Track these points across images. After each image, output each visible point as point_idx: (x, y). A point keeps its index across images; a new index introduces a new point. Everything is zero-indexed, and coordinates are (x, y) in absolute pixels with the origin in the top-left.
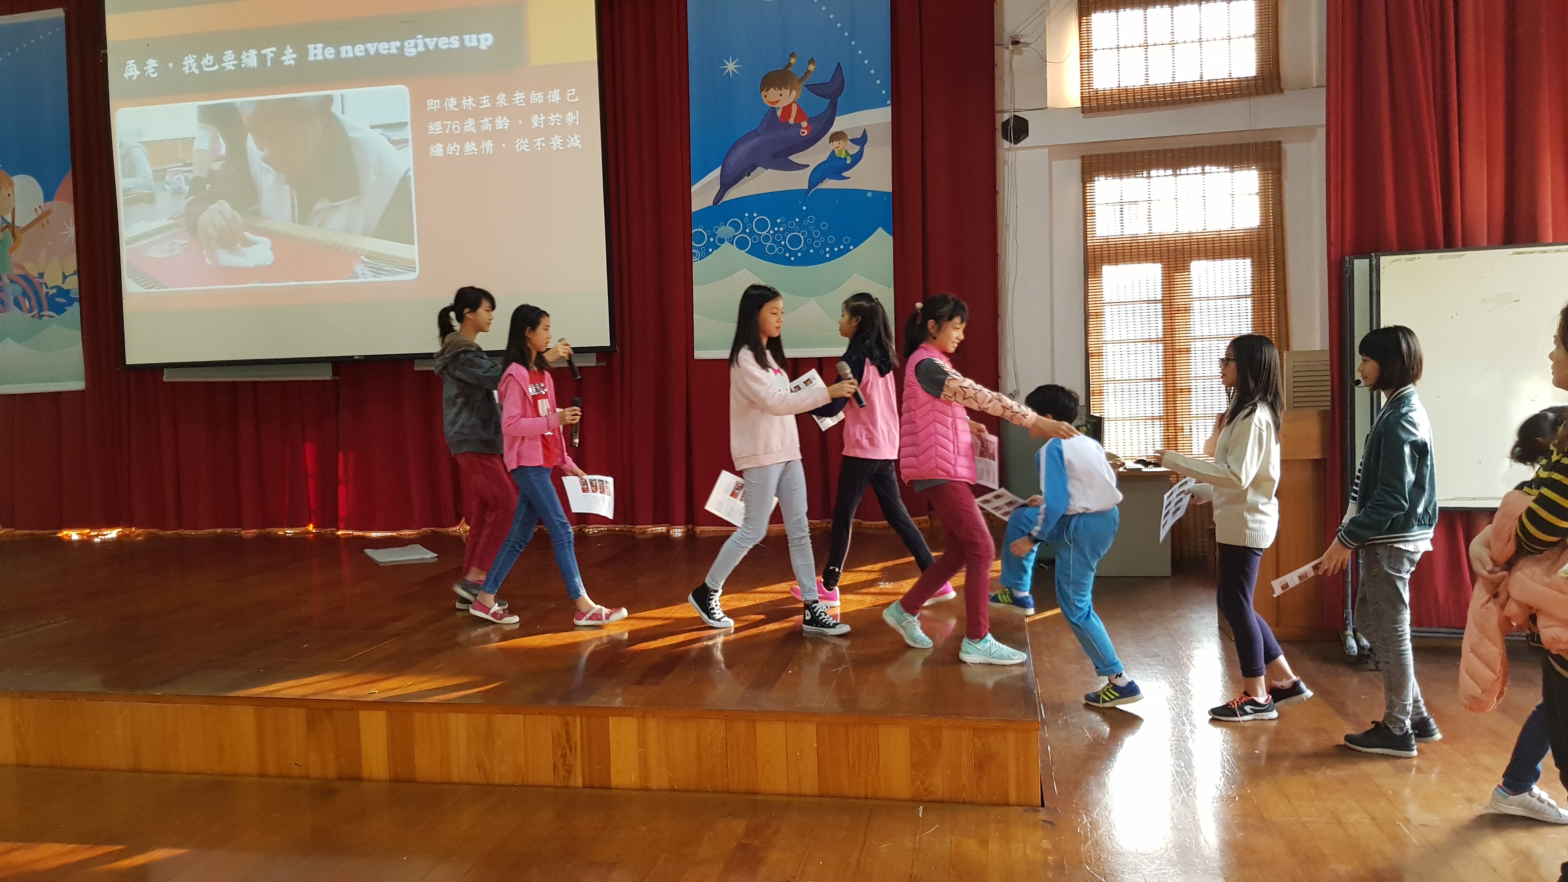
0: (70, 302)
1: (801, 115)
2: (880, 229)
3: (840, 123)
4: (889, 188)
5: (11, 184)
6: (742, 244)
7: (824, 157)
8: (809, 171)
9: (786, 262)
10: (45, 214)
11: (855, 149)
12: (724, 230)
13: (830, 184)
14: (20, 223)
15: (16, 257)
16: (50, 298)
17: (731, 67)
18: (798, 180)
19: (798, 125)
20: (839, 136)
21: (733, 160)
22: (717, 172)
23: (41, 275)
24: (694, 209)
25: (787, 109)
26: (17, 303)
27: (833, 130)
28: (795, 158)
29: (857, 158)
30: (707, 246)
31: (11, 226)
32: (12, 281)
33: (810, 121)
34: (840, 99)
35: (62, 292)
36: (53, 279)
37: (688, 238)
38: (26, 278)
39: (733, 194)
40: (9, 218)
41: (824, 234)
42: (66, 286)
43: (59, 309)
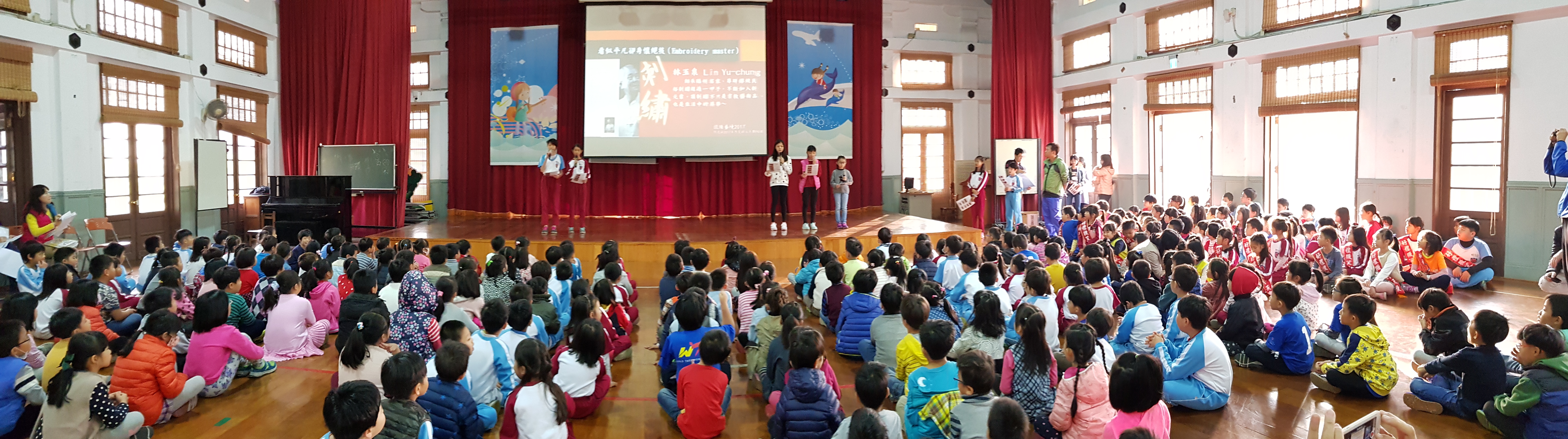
0: (552, 133)
1: (824, 83)
2: (848, 120)
3: (836, 87)
4: (851, 107)
5: (529, 89)
6: (804, 122)
7: (831, 97)
8: (826, 100)
9: (818, 129)
10: (544, 100)
11: (841, 95)
12: (799, 118)
13: (832, 105)
14: (531, 103)
15: (528, 116)
16: (543, 131)
17: (802, 65)
18: (823, 103)
19: (823, 86)
20: (835, 90)
21: (802, 95)
22: (796, 99)
23: (540, 122)
24: (789, 110)
25: (820, 81)
26: (529, 132)
27: (834, 88)
28: (822, 96)
29: (841, 98)
30: (793, 122)
31: (528, 104)
32: (528, 125)
33: (827, 85)
34: (836, 79)
35: (548, 129)
36: (545, 124)
37: (787, 119)
38: (533, 123)
39: (801, 106)
40: (527, 101)
41: (831, 120)
42: (550, 127)
43: (547, 135)
